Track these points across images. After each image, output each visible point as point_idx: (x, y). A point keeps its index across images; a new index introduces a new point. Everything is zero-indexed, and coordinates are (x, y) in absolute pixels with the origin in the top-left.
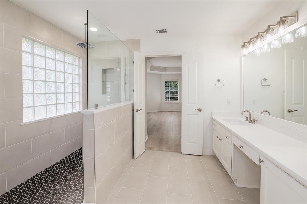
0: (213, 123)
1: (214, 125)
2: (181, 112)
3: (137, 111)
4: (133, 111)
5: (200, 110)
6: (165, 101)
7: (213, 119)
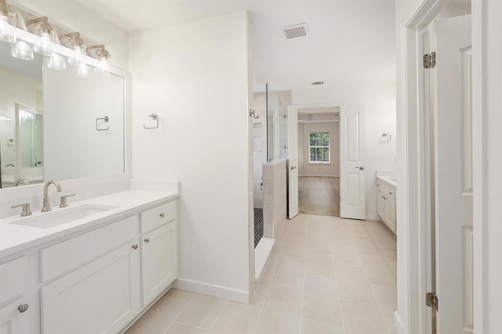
0: (378, 182)
1: (378, 185)
2: (339, 178)
3: (292, 169)
4: (287, 168)
5: (362, 169)
6: (310, 161)
7: (377, 179)
